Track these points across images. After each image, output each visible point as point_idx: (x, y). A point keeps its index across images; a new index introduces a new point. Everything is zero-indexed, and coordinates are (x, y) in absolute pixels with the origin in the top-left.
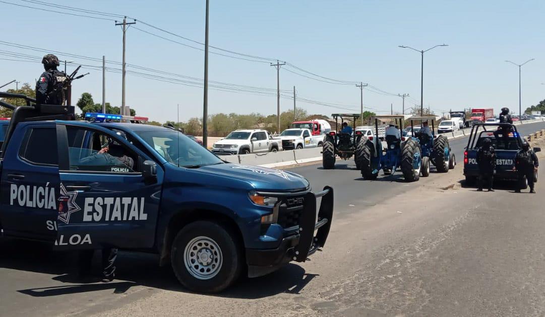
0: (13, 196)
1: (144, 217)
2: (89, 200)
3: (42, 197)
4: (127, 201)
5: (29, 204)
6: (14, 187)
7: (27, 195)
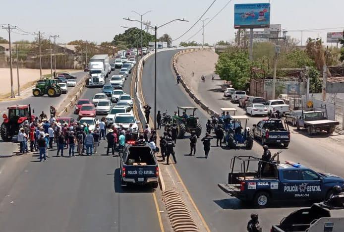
0: (285, 189)
1: (320, 190)
2: (308, 187)
3: (294, 189)
4: (316, 187)
5: (290, 191)
6: (285, 187)
7: (289, 188)
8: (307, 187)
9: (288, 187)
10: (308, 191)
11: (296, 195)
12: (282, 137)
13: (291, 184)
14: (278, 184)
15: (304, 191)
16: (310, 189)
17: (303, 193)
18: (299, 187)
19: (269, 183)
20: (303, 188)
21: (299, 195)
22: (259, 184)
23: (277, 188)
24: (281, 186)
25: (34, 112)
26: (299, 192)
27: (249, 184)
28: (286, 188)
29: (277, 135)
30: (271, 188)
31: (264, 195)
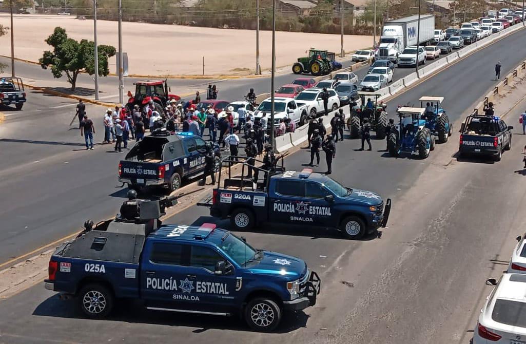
0: (275, 208)
1: (330, 214)
2: (311, 207)
4: (323, 208)
6: (275, 204)
7: (281, 207)
8: (308, 207)
9: (279, 204)
10: (311, 213)
11: (292, 218)
12: (483, 144)
13: (284, 201)
14: (264, 200)
15: (304, 212)
16: (313, 210)
17: (302, 215)
18: (296, 206)
19: (252, 197)
20: (302, 208)
21: (297, 218)
22: (236, 197)
23: (263, 204)
24: (269, 202)
25: (170, 91)
26: (296, 214)
27: (222, 196)
28: (276, 206)
29: (475, 141)
30: (254, 204)
31: (245, 213)
